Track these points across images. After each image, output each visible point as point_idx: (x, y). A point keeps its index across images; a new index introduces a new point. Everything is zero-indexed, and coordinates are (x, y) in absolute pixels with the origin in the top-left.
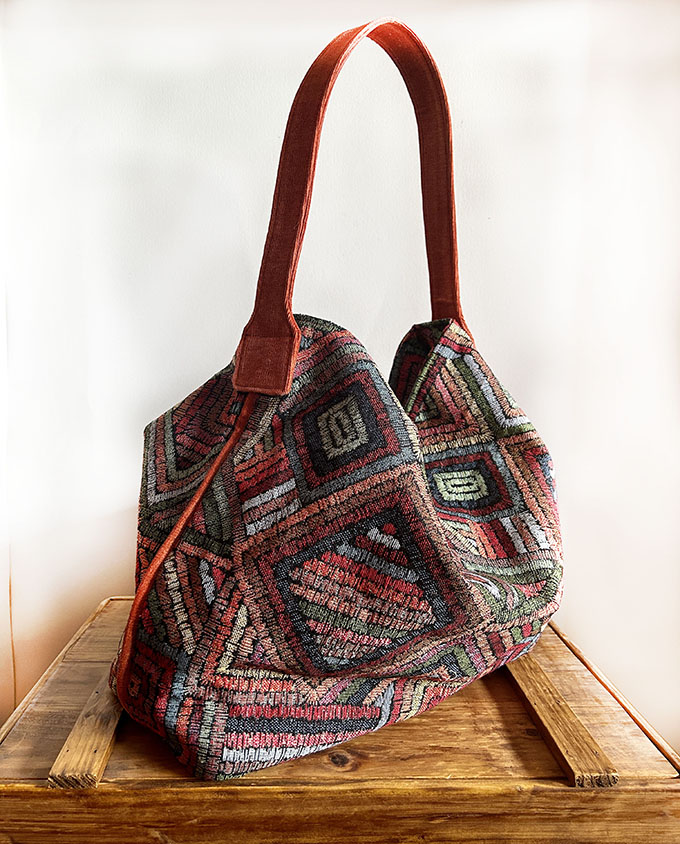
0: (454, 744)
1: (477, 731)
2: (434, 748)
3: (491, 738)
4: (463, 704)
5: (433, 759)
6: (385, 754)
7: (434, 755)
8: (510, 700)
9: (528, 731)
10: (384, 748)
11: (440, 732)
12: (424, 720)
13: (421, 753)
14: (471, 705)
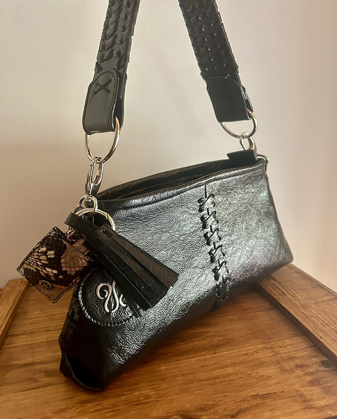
0: (271, 390)
1: (283, 371)
2: (255, 397)
3: (298, 376)
4: (263, 346)
5: (258, 410)
6: (215, 413)
7: (257, 406)
8: (296, 335)
9: (324, 363)
10: (213, 406)
11: (255, 378)
12: (237, 368)
13: (246, 405)
14: (268, 345)
